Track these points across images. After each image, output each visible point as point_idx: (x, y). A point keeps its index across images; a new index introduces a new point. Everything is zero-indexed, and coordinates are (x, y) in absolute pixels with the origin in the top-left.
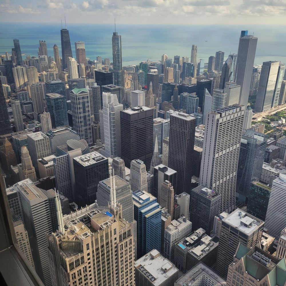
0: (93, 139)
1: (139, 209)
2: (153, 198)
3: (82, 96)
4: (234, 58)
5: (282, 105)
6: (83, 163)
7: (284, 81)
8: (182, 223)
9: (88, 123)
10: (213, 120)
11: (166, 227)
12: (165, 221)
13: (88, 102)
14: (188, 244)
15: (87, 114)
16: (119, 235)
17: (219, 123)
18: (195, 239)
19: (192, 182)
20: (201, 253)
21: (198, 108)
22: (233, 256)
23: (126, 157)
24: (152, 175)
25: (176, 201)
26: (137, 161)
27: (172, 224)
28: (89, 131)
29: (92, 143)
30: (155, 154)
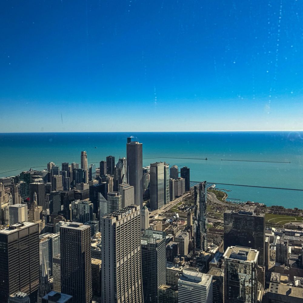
4: (124, 162)
5: (174, 200)
7: (171, 178)
17: (117, 227)
21: (93, 214)
26: (16, 295)
30: (43, 279)
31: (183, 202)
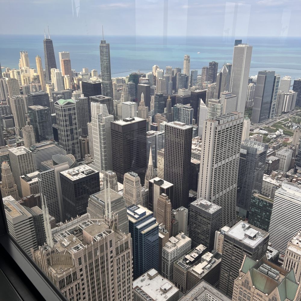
0: (81, 154)
1: (134, 224)
2: (149, 212)
3: (69, 108)
5: (279, 116)
6: (71, 177)
8: (181, 240)
9: (75, 136)
10: (211, 127)
11: (163, 245)
12: (162, 238)
13: (75, 114)
14: (188, 262)
15: (74, 127)
16: (115, 248)
17: (218, 131)
18: (195, 256)
19: (189, 197)
20: (203, 270)
21: (193, 119)
22: (238, 270)
23: (117, 171)
24: (147, 190)
25: (173, 216)
26: (130, 174)
27: (170, 242)
28: (76, 146)
29: (80, 158)
30: (150, 167)
31: (290, 119)
